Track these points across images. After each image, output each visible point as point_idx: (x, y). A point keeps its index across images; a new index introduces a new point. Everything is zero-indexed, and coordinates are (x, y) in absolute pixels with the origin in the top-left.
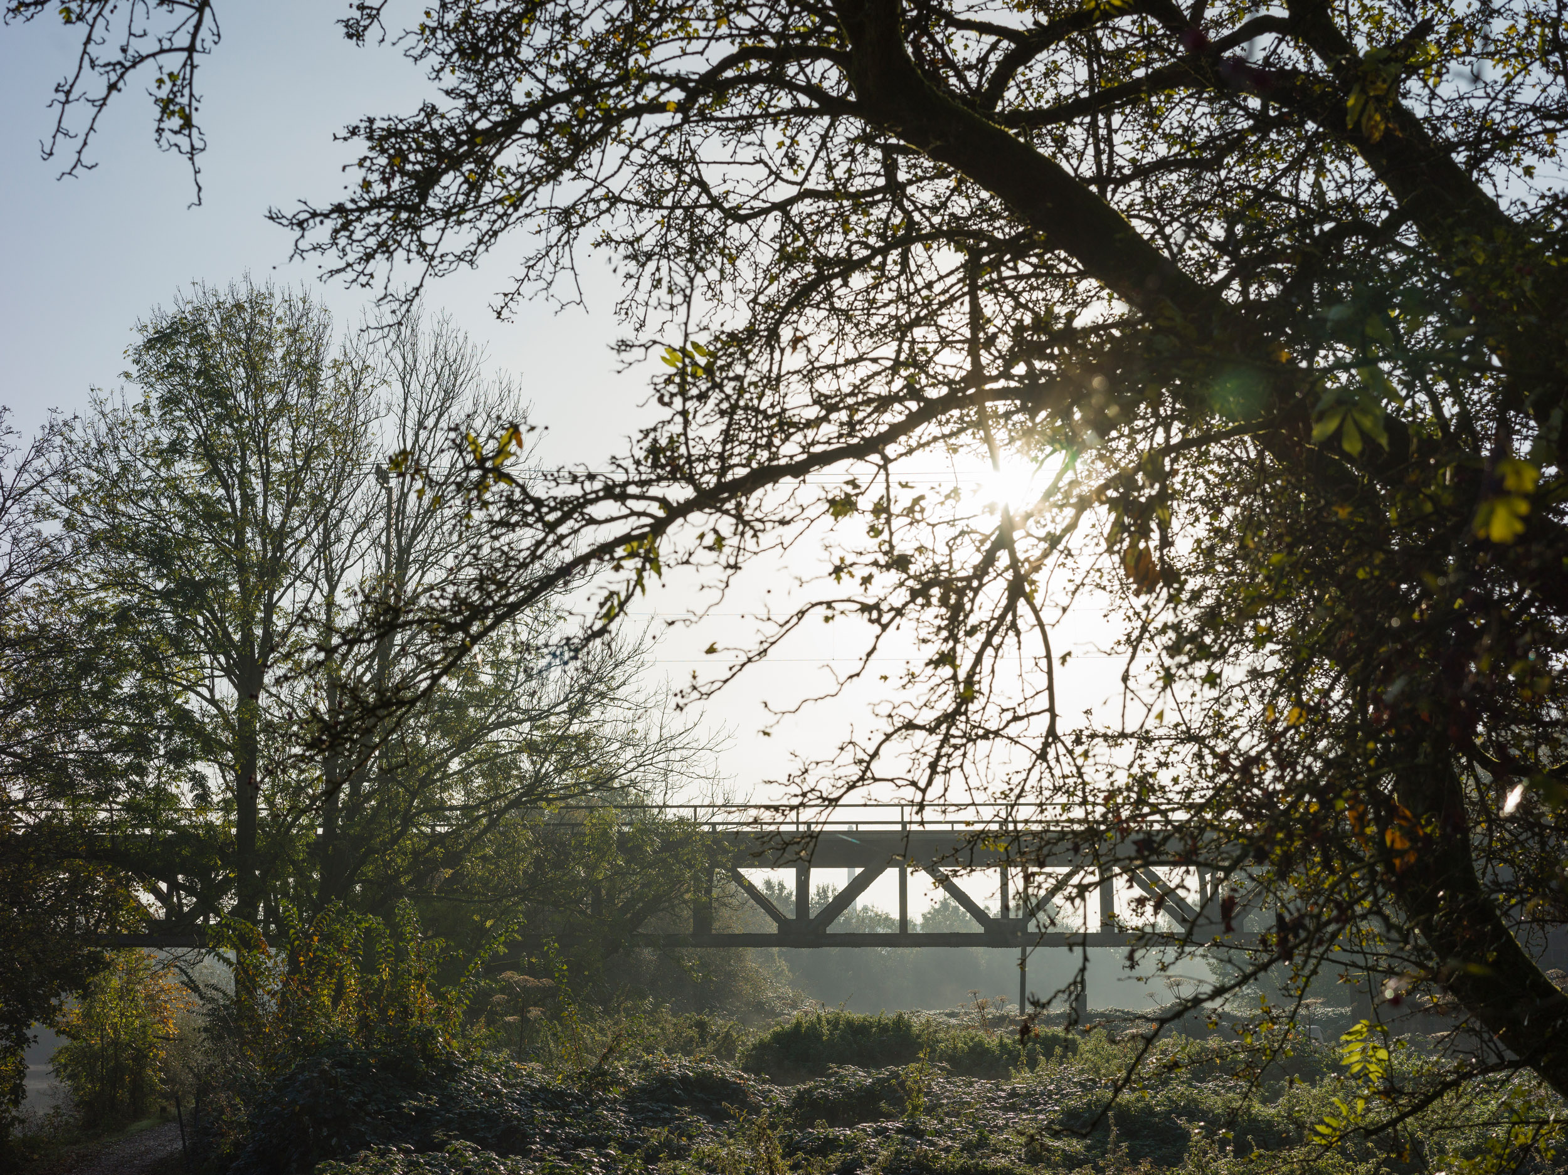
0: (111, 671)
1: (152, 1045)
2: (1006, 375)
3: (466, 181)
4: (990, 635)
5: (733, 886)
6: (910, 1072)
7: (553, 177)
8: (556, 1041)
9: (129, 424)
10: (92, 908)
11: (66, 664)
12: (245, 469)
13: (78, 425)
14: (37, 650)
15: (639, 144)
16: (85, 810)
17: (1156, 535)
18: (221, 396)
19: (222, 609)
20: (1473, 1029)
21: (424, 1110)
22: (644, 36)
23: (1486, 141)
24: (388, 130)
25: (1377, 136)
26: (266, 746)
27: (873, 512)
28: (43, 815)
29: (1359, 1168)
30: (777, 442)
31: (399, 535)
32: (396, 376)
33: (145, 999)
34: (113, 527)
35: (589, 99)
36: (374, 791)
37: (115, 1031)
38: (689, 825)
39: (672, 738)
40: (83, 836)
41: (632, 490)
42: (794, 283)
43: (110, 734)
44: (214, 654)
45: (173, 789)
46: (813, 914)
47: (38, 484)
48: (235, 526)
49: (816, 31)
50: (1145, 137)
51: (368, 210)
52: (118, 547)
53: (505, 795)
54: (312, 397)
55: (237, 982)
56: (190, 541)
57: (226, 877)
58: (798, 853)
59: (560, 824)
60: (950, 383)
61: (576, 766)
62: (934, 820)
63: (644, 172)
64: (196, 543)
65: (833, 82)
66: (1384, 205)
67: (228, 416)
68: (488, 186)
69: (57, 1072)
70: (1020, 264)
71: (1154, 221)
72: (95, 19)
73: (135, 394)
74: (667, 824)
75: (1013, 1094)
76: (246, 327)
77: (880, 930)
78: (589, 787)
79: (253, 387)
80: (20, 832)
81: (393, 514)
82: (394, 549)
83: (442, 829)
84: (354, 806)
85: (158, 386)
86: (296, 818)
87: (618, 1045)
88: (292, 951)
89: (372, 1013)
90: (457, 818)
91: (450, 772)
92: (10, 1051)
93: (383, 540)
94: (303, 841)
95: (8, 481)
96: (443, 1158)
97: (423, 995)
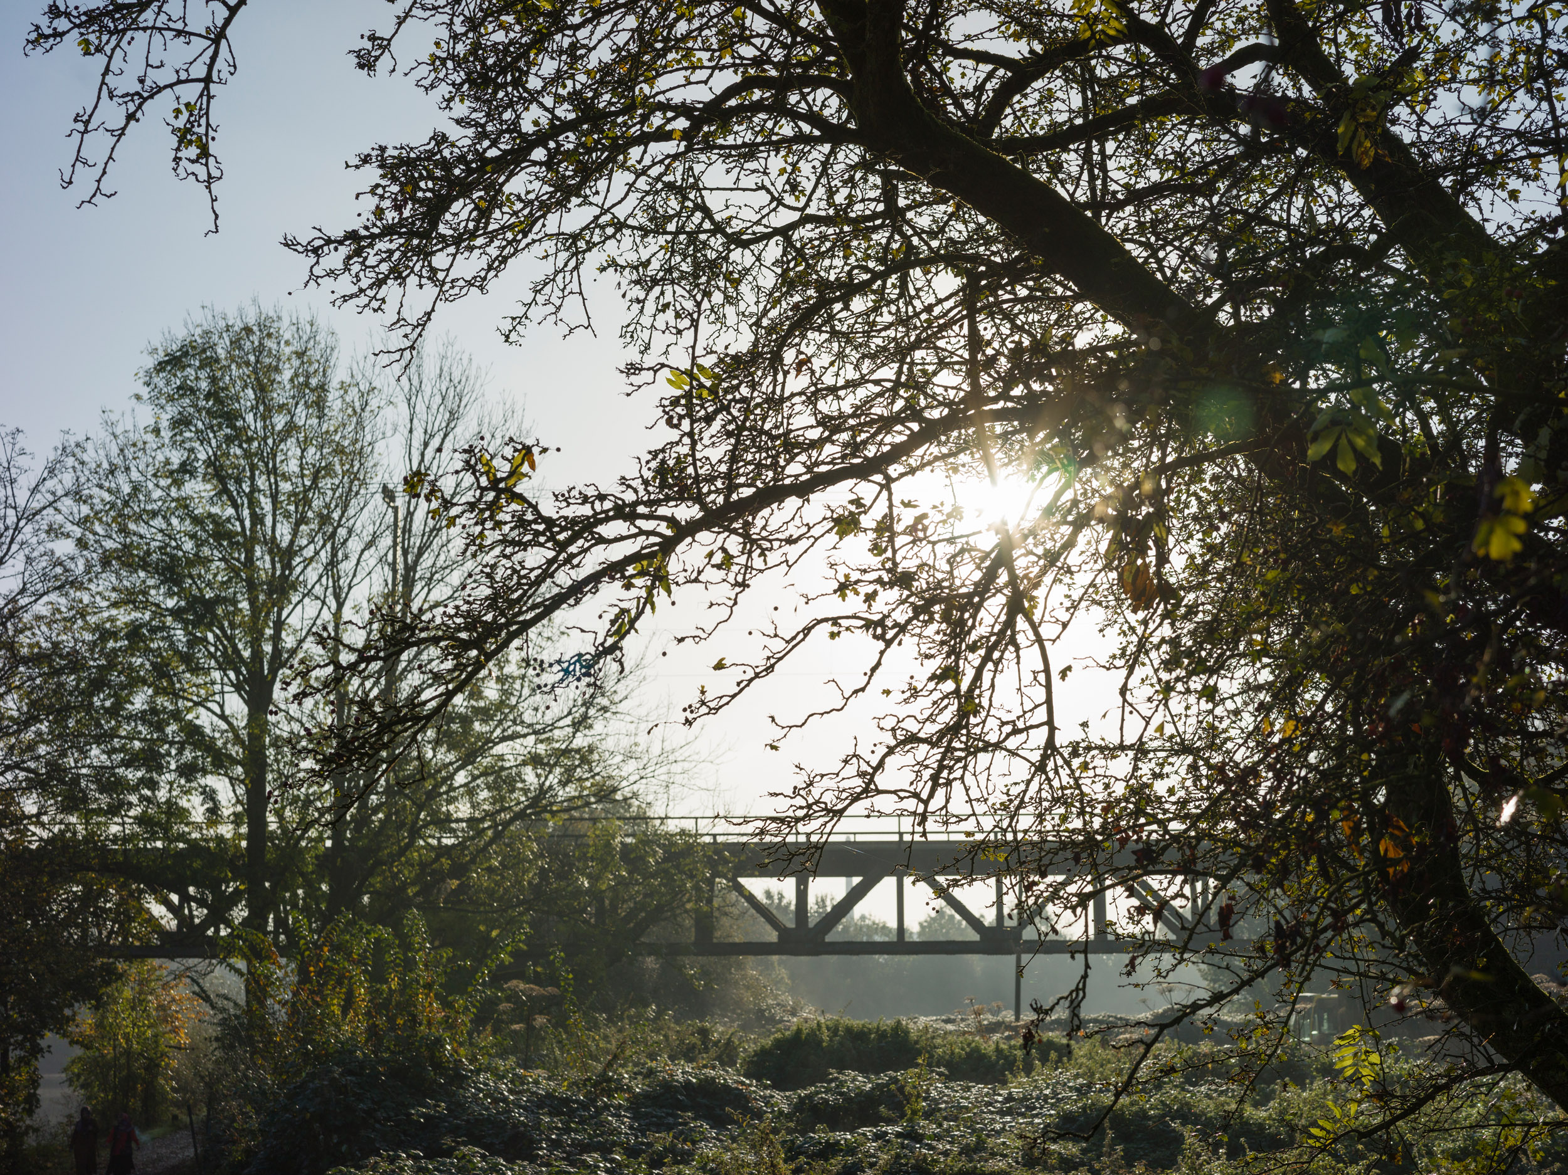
0: (123, 687)
1: (163, 1054)
2: (1004, 396)
3: (477, 208)
4: (990, 650)
5: (734, 895)
6: (908, 1077)
7: (562, 204)
8: (561, 1048)
9: (140, 445)
10: (105, 921)
11: (79, 680)
12: (254, 489)
13: (89, 446)
14: (50, 666)
15: (644, 172)
16: (98, 824)
17: (1152, 552)
18: (231, 417)
19: (232, 626)
20: (1463, 1034)
21: (433, 1117)
22: (650, 66)
23: (1472, 166)
24: (399, 157)
25: (1366, 162)
26: (277, 761)
27: (875, 530)
28: (56, 830)
29: (1349, 1170)
30: (782, 463)
31: (405, 553)
32: (402, 398)
33: (157, 1009)
34: (125, 546)
35: (596, 128)
36: (382, 804)
37: (128, 1040)
38: (690, 836)
39: (673, 751)
40: (95, 848)
41: (641, 509)
42: (796, 307)
43: (122, 749)
44: (224, 671)
45: (183, 803)
46: (812, 922)
47: (50, 504)
48: (244, 545)
49: (817, 60)
50: (1138, 162)
51: (380, 236)
52: (130, 565)
53: (510, 808)
54: (319, 418)
55: (248, 991)
56: (199, 560)
57: (236, 889)
58: (803, 864)
59: (565, 836)
60: (948, 404)
61: (580, 779)
62: (936, 831)
63: (649, 198)
64: (207, 561)
65: (833, 111)
66: (1373, 229)
67: (237, 437)
68: (497, 214)
69: (70, 1081)
70: (1018, 287)
71: (1147, 245)
72: (113, 50)
73: (146, 415)
74: (669, 836)
75: (1010, 1098)
76: (254, 350)
77: (878, 938)
78: (593, 799)
79: (261, 408)
80: (34, 846)
81: (399, 532)
82: (400, 566)
83: (448, 841)
84: (362, 820)
85: (168, 408)
86: (305, 831)
87: (623, 1052)
88: (302, 961)
89: (381, 1021)
90: (463, 830)
91: (456, 785)
92: (23, 1061)
93: (390, 558)
94: (312, 853)
95: (21, 501)
96: (452, 1164)
97: (431, 1004)
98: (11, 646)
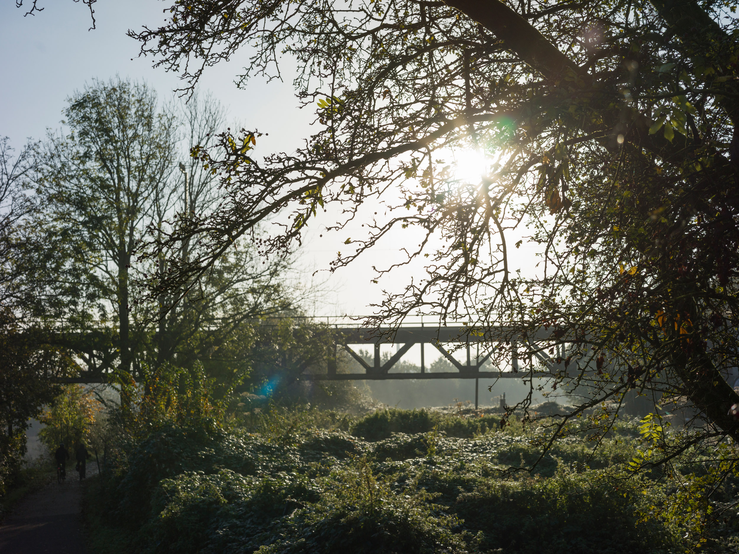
0: (60, 258)
1: (84, 427)
2: (486, 108)
3: (223, 17)
5: (346, 352)
6: (429, 435)
7: (265, 16)
8: (267, 423)
9: (65, 144)
10: (55, 366)
11: (39, 255)
12: (119, 165)
13: (41, 145)
14: (26, 249)
16: (51, 322)
18: (107, 131)
19: (111, 229)
21: (208, 455)
26: (133, 292)
27: (423, 175)
28: (31, 324)
31: (191, 194)
33: (80, 407)
34: (59, 192)
36: (182, 312)
37: (67, 421)
38: (325, 325)
39: (317, 286)
40: (49, 333)
41: (308, 165)
42: (379, 69)
43: (61, 287)
44: (107, 250)
45: (90, 312)
46: (382, 365)
47: (23, 173)
48: (115, 192)
52: (62, 201)
53: (241, 313)
54: (149, 131)
55: (122, 398)
56: (94, 199)
57: (115, 351)
59: (267, 326)
61: (274, 299)
64: (98, 199)
67: (110, 140)
69: (41, 440)
73: (67, 130)
74: (315, 325)
75: (475, 445)
76: (117, 99)
77: (412, 371)
78: (280, 309)
79: (122, 127)
80: (21, 332)
81: (187, 185)
82: (188, 201)
83: (213, 328)
84: (173, 319)
85: (78, 127)
86: (146, 324)
87: (296, 424)
88: (147, 384)
89: (184, 412)
90: (220, 323)
91: (216, 302)
92: (19, 431)
93: (183, 197)
94: (150, 334)
95: (9, 171)
96: (218, 477)
97: (206, 404)
98: (6, 239)
